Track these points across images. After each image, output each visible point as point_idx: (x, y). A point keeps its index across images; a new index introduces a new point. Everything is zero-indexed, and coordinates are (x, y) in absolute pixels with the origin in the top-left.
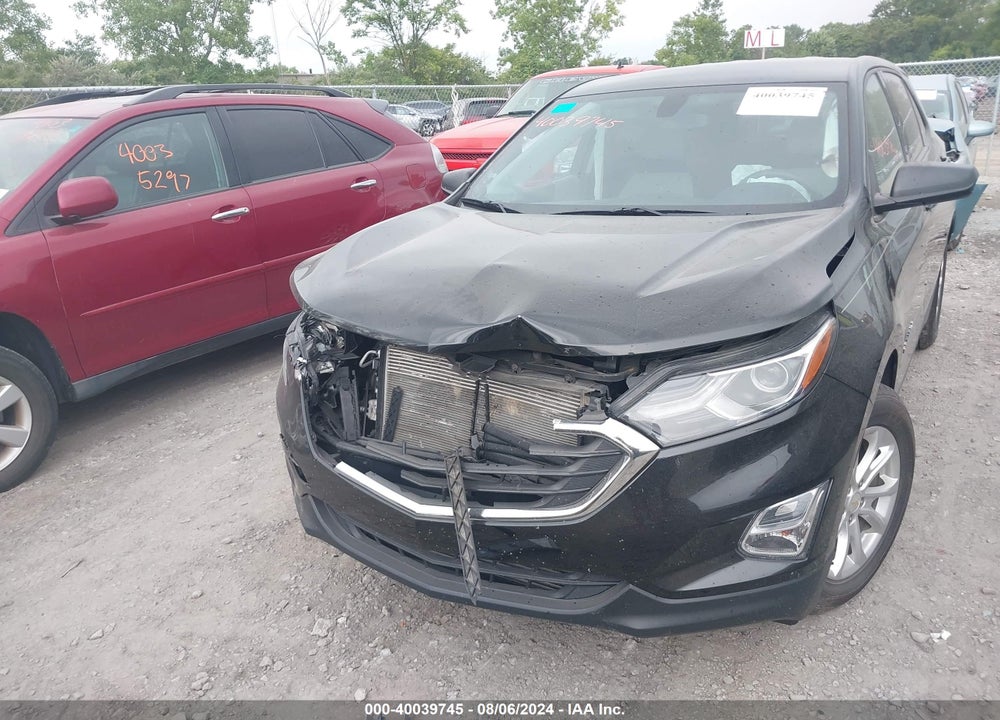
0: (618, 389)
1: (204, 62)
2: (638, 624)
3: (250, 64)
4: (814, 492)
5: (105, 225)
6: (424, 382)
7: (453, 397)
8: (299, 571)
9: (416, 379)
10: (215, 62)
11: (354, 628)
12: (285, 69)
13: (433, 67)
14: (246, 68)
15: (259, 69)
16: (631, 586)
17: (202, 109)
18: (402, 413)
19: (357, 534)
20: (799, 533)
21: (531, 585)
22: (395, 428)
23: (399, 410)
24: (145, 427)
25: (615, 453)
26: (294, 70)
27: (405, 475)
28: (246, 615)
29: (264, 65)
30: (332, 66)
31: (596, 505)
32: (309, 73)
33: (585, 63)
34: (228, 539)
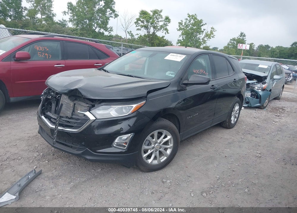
0: (93, 106)
1: (94, 31)
2: (88, 157)
3: (106, 33)
4: (130, 135)
5: (27, 63)
6: (67, 103)
7: (71, 107)
8: (40, 145)
9: (66, 102)
10: (97, 31)
11: (43, 156)
12: (119, 36)
13: (157, 41)
14: (105, 34)
15: (109, 35)
16: (87, 149)
17: (59, 41)
18: (62, 109)
19: (46, 134)
20: (126, 143)
21: (71, 147)
22: (60, 113)
23: (61, 109)
24: (27, 113)
25: (87, 119)
26: (121, 37)
27: (52, 120)
28: (23, 150)
29: (110, 34)
30: (129, 37)
31: (82, 129)
32: (124, 38)
33: (202, 47)
34: (29, 136)
